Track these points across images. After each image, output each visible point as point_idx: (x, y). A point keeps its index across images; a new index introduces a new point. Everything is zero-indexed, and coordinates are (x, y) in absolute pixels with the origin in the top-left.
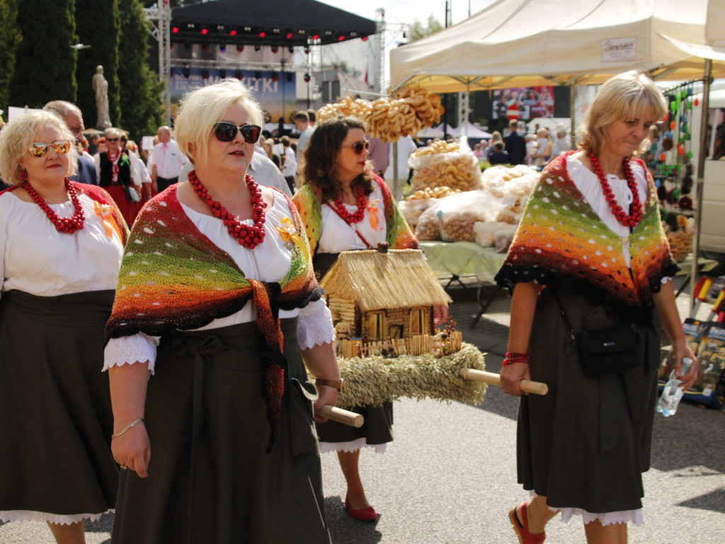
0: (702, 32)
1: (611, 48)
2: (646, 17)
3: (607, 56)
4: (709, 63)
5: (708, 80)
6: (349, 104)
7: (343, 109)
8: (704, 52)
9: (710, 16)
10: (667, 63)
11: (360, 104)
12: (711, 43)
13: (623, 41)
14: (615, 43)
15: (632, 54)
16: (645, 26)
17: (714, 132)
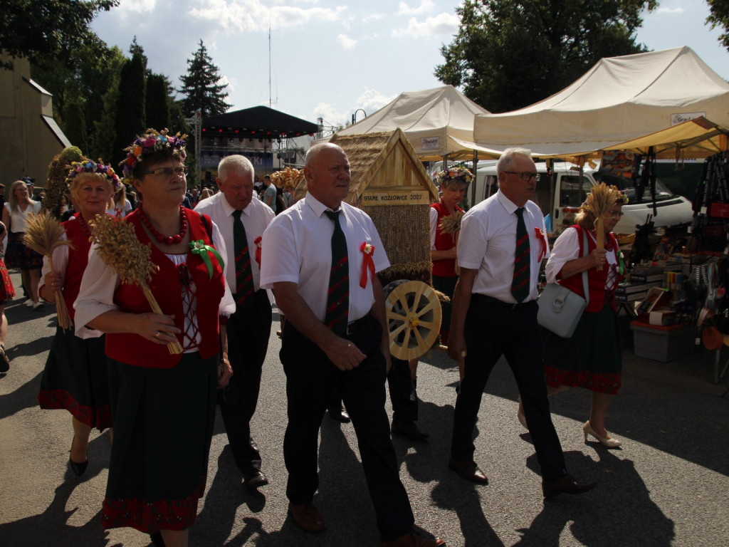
0: (472, 135)
1: (426, 142)
2: (444, 126)
3: (424, 147)
4: (476, 152)
5: (475, 161)
6: (288, 172)
7: (285, 174)
8: (472, 146)
9: (475, 127)
10: (455, 151)
11: (295, 172)
12: (476, 142)
13: (432, 139)
14: (428, 139)
15: (437, 146)
16: (443, 132)
17: (490, 188)
